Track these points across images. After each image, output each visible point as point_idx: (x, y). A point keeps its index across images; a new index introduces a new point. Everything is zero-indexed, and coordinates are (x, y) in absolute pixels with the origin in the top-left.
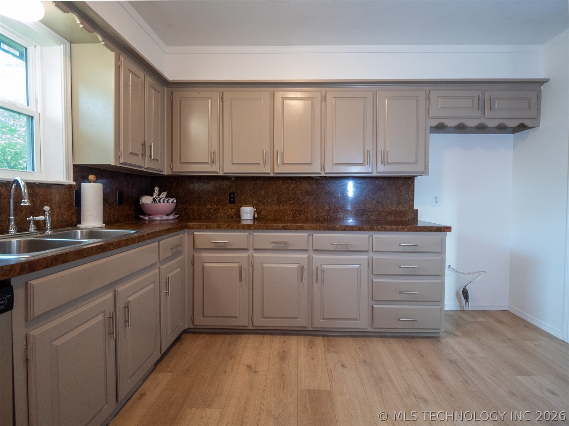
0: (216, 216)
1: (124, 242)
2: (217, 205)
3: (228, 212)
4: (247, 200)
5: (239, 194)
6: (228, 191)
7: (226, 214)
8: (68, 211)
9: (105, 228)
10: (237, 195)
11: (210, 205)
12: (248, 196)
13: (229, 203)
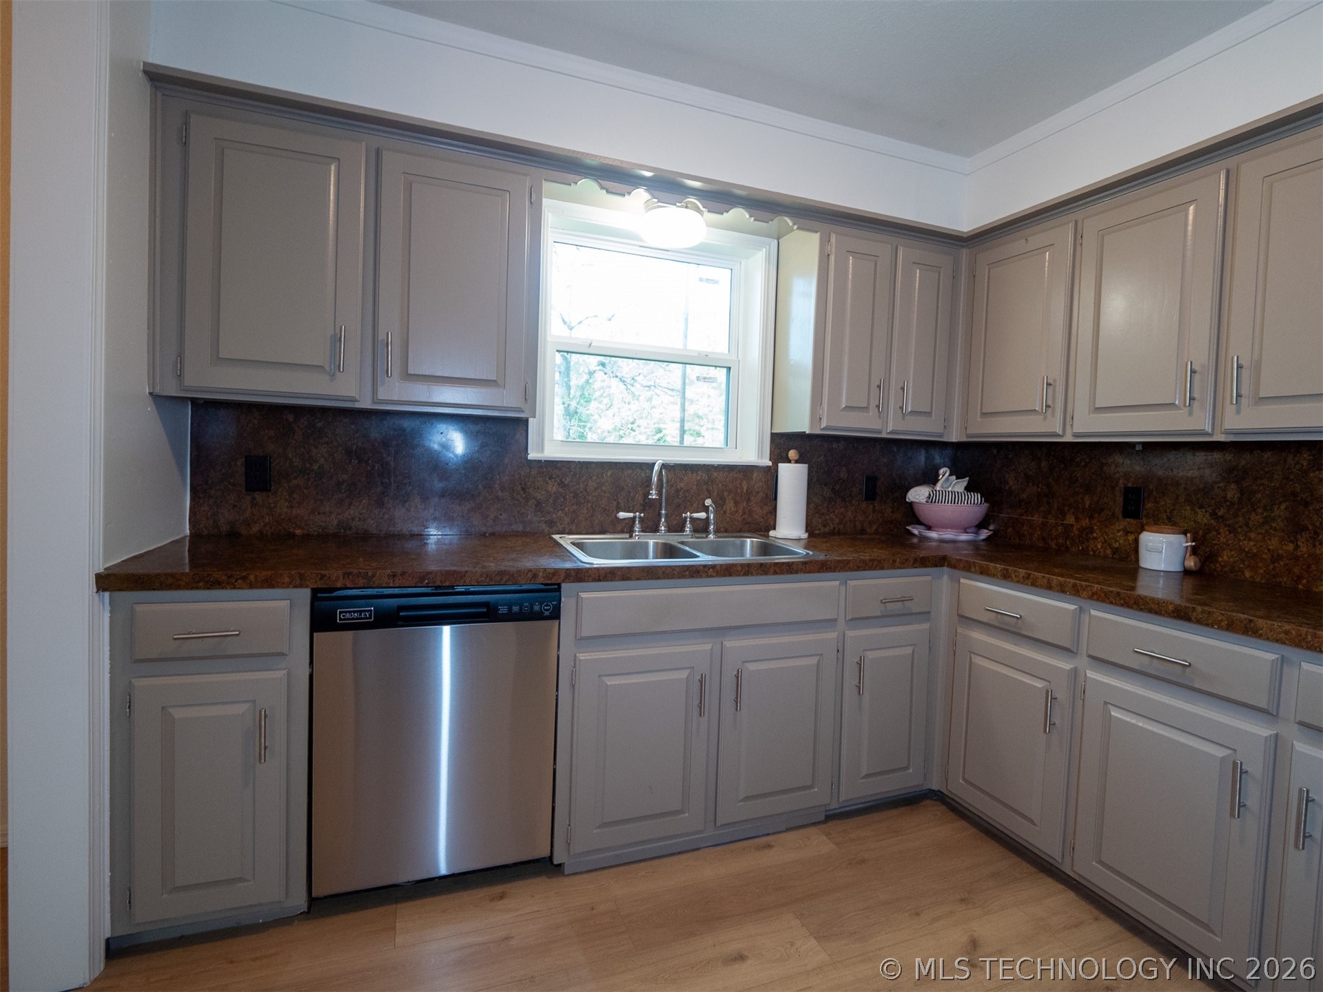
0: (1083, 548)
1: (739, 568)
2: (1089, 519)
3: (1116, 541)
4: (1176, 511)
5: (1155, 493)
6: (1121, 482)
7: (1109, 545)
8: (761, 508)
9: (803, 543)
10: (1146, 494)
11: (1073, 517)
12: (1182, 499)
13: (1121, 516)
